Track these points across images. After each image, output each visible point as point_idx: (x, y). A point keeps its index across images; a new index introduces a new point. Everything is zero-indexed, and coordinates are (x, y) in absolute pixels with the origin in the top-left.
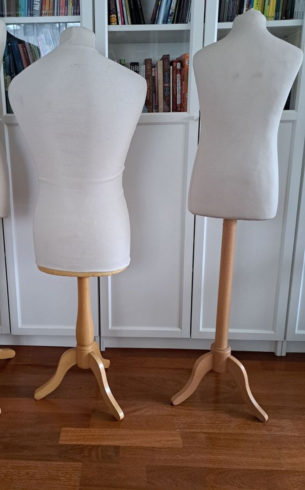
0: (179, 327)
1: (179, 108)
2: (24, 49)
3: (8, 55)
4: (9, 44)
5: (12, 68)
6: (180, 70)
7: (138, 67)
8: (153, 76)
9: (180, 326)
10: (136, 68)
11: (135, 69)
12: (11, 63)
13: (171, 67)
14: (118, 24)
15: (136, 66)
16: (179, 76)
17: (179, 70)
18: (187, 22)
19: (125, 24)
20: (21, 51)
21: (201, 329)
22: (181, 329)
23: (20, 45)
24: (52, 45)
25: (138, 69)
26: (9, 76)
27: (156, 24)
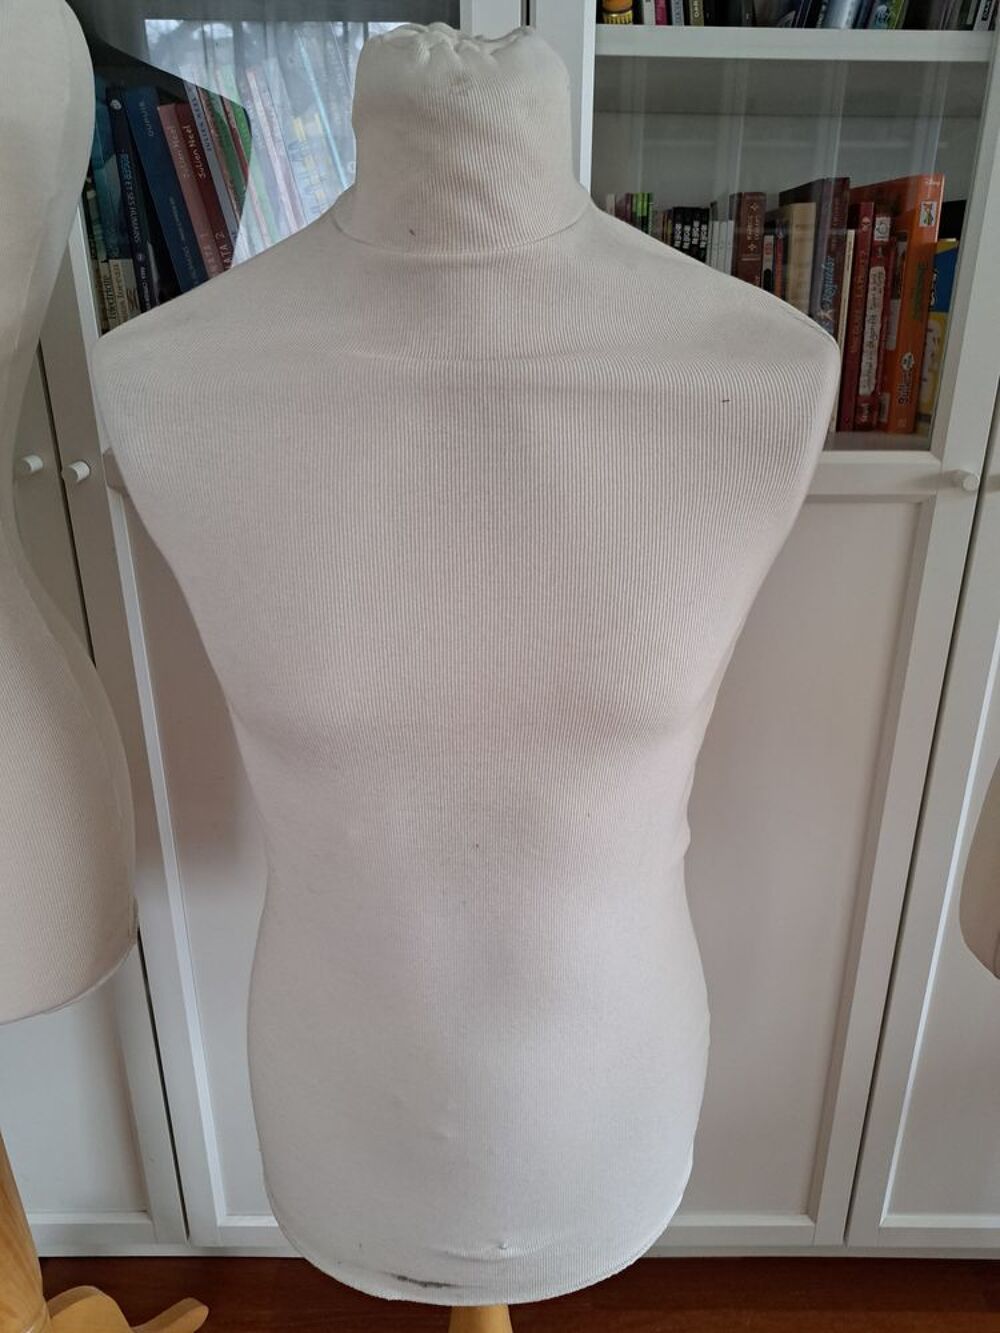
0: (807, 1212)
1: (866, 412)
2: (184, 131)
3: (114, 159)
4: (116, 104)
5: (135, 221)
6: (889, 248)
7: (704, 227)
8: (768, 271)
9: (811, 1209)
10: (695, 234)
11: (691, 237)
12: (130, 197)
13: (852, 233)
14: (638, 19)
15: (696, 224)
16: (880, 273)
17: (880, 250)
18: (969, 22)
19: (669, 22)
20: (175, 144)
21: (887, 1219)
22: (814, 1218)
23: (165, 112)
24: (316, 116)
25: (703, 238)
26: (119, 262)
27: (824, 25)
